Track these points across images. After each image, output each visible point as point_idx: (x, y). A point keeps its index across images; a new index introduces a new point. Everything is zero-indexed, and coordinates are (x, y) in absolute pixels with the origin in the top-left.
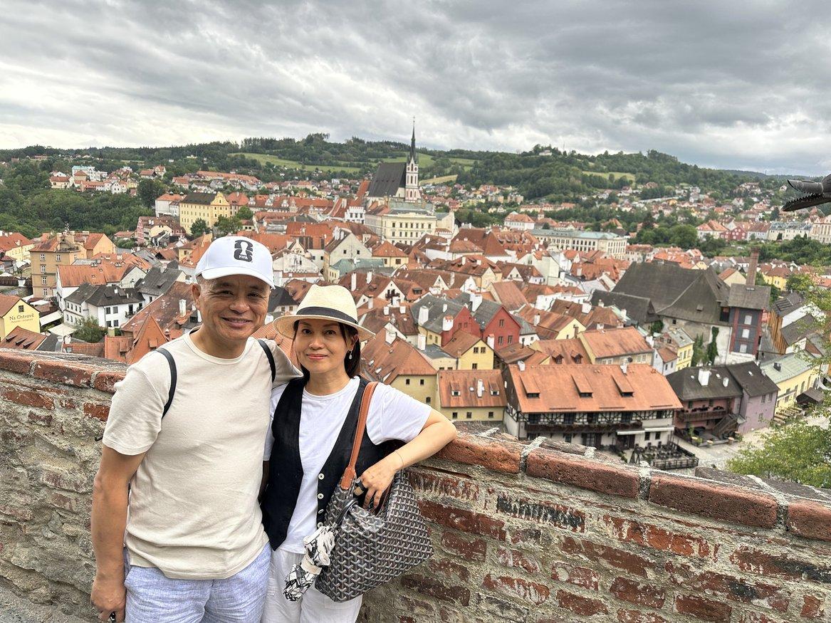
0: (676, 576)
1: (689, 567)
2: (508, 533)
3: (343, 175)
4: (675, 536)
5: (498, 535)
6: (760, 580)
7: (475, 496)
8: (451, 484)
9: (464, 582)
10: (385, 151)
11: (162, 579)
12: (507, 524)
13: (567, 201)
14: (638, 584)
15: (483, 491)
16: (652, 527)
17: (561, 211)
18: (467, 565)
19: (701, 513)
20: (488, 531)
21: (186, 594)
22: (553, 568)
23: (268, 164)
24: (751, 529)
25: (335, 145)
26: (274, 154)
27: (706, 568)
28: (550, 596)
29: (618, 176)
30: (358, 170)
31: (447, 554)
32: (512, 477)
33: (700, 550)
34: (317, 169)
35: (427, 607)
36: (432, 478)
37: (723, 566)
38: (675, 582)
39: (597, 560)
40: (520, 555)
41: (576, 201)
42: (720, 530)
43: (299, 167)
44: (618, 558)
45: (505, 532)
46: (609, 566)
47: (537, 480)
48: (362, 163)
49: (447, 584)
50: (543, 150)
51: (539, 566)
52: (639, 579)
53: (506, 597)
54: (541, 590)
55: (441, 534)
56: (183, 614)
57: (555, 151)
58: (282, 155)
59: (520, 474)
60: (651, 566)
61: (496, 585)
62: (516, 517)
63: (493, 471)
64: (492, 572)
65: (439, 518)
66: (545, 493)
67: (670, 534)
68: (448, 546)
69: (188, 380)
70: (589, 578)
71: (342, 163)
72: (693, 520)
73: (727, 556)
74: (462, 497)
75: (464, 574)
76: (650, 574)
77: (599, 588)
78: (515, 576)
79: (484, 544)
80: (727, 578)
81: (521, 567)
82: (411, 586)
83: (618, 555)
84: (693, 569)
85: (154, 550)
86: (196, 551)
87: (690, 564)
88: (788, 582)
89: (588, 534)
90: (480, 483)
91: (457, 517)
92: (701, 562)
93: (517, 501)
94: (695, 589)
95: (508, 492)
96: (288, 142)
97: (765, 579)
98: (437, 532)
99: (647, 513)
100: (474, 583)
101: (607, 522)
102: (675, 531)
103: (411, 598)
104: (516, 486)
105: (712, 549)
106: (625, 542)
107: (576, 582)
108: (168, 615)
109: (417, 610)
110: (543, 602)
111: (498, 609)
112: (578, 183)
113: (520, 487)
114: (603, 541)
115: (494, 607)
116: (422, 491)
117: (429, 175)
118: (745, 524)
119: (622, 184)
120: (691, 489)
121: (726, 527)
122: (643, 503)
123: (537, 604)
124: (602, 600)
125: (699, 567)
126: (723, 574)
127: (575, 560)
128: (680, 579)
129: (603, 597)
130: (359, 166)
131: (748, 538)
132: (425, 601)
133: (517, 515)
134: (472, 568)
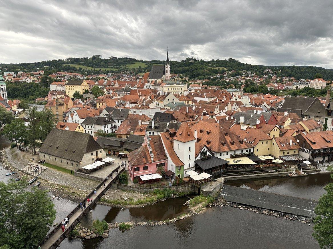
3: (112, 72)
10: (126, 61)
13: (205, 79)
17: (204, 82)
23: (80, 68)
25: (105, 60)
26: (81, 64)
29: (221, 69)
30: (117, 69)
34: (100, 70)
41: (209, 78)
43: (93, 69)
48: (118, 67)
50: (190, 59)
57: (195, 60)
58: (84, 65)
71: (110, 67)
96: (85, 58)
112: (208, 71)
117: (146, 71)
119: (223, 72)
130: (117, 68)
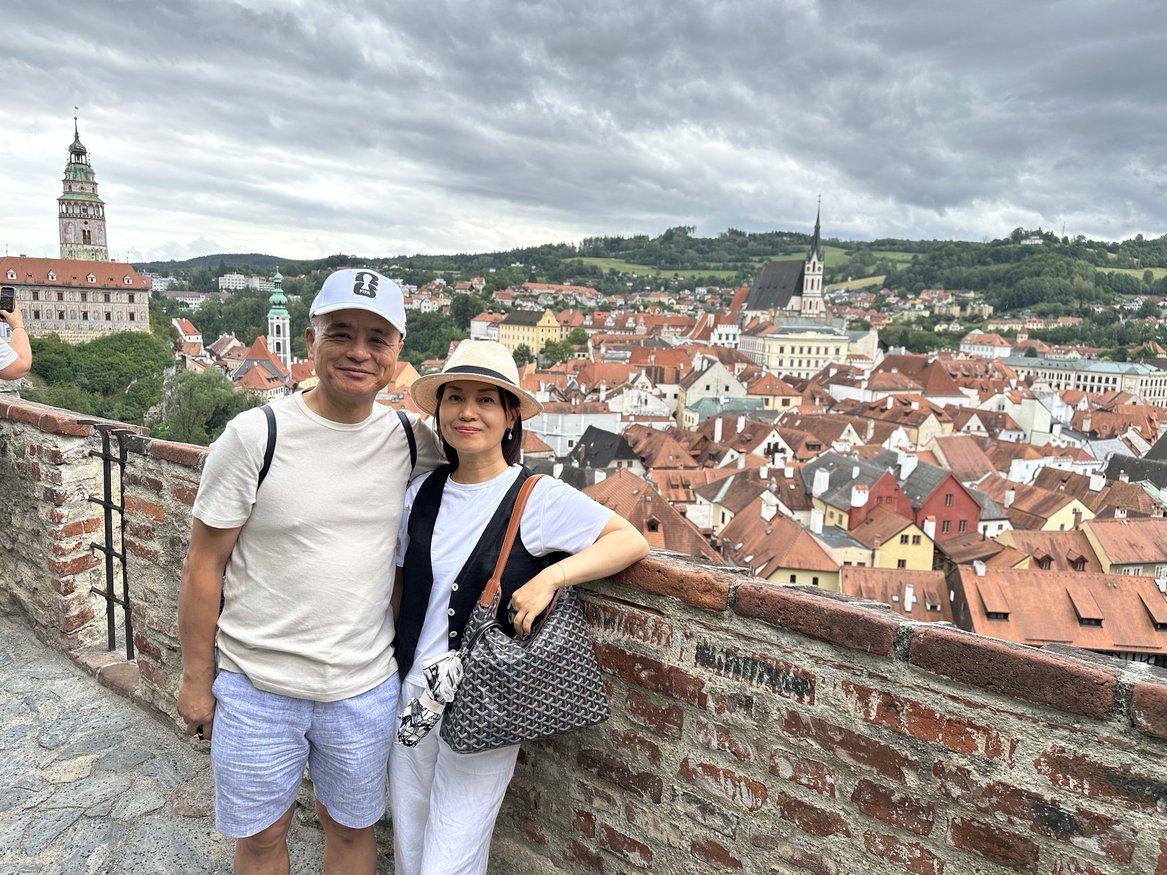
0: (949, 785)
1: (969, 772)
2: (710, 697)
3: (713, 282)
4: (949, 720)
5: (697, 700)
6: (1085, 804)
7: (668, 641)
8: (638, 622)
9: (654, 768)
10: (774, 245)
11: (250, 690)
12: (708, 684)
13: (1068, 313)
14: (892, 792)
15: (679, 634)
16: (914, 705)
17: (1057, 330)
18: (658, 743)
19: (988, 686)
20: (684, 693)
21: (279, 715)
22: (772, 757)
23: (612, 271)
24: (1071, 719)
25: (704, 241)
26: (621, 257)
27: (997, 777)
28: (768, 800)
30: (734, 274)
31: (633, 724)
32: (716, 616)
33: (987, 747)
34: (677, 275)
35: (609, 799)
36: (615, 613)
37: (1024, 775)
38: (948, 795)
39: (832, 749)
40: (727, 732)
41: (1085, 313)
42: (1020, 717)
43: (652, 274)
44: (862, 749)
45: (706, 696)
46: (849, 761)
47: (749, 622)
48: (739, 264)
49: (633, 767)
50: (1027, 236)
51: (752, 751)
52: (893, 784)
53: (710, 795)
54: (756, 789)
55: (626, 694)
57: (1049, 238)
58: (630, 259)
59: (726, 612)
60: (912, 765)
61: (696, 775)
62: (721, 675)
63: (692, 606)
64: (691, 756)
65: (621, 670)
66: (760, 641)
67: (942, 717)
68: (634, 712)
69: (291, 443)
70: (822, 777)
71: (713, 265)
72: (977, 697)
73: (1030, 760)
74: (652, 642)
75: (655, 755)
76: (911, 779)
77: (837, 793)
78: (721, 765)
79: (680, 712)
80: (1030, 795)
81: (729, 751)
82: (589, 766)
83: (863, 744)
84: (976, 776)
85: (243, 651)
87: (970, 768)
88: (1132, 812)
89: (819, 708)
90: (675, 623)
91: (644, 669)
92: (989, 766)
93: (722, 650)
94: (979, 808)
95: (711, 638)
97: (1092, 804)
98: (620, 689)
99: (909, 683)
100: (668, 770)
101: (848, 692)
102: (950, 712)
103: (590, 785)
104: (721, 629)
105: (1006, 746)
106: (873, 724)
107: (804, 781)
108: (255, 736)
109: (597, 803)
110: (759, 808)
111: (698, 812)
112: (1089, 285)
113: (727, 630)
114: (840, 721)
115: (693, 808)
116: (601, 630)
117: (840, 277)
118: (1059, 708)
120: (974, 647)
121: (1028, 712)
122: (901, 665)
123: (751, 810)
124: (842, 813)
125: (984, 773)
126: (1024, 788)
127: (801, 747)
128: (956, 792)
129: (843, 809)
130: (735, 269)
131: (1066, 733)
132: (606, 790)
133: (722, 672)
134: (666, 747)
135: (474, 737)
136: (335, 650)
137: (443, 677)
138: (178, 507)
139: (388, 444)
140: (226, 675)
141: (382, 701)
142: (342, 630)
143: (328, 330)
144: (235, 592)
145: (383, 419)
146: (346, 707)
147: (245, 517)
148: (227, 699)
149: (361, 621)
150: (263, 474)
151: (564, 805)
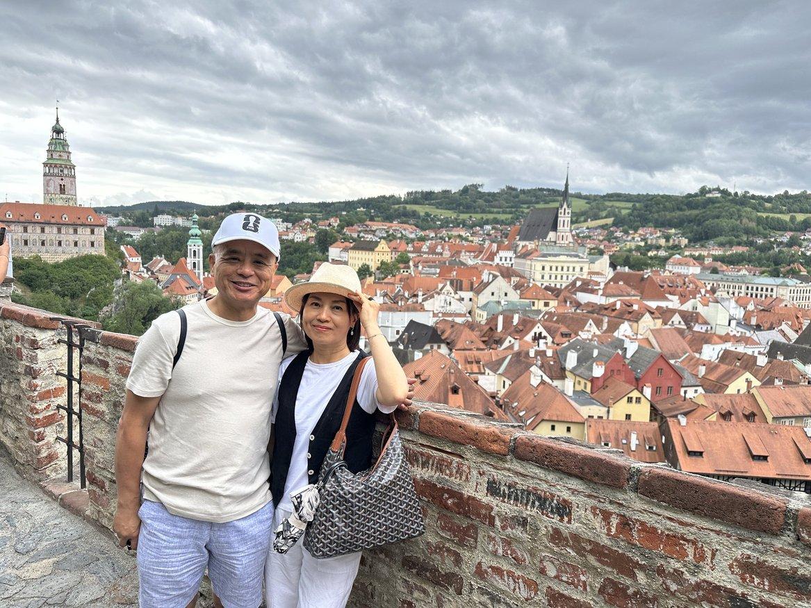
0: (669, 582)
1: (682, 573)
2: (497, 518)
3: (496, 221)
4: (668, 535)
5: (488, 520)
6: (766, 597)
7: (467, 478)
8: (445, 464)
9: (457, 569)
10: (539, 196)
11: (166, 515)
12: (496, 509)
13: (739, 244)
14: (628, 588)
15: (475, 472)
16: (643, 524)
17: (731, 255)
18: (461, 551)
19: (695, 510)
20: (478, 515)
21: (186, 532)
22: (541, 561)
23: (427, 215)
24: (754, 534)
25: (489, 194)
26: (432, 204)
27: (702, 577)
28: (539, 593)
29: (800, 217)
30: (510, 216)
31: (442, 537)
32: (501, 460)
33: (695, 554)
34: (471, 217)
35: (425, 592)
36: (429, 457)
37: (721, 575)
38: (668, 589)
39: (584, 556)
40: (509, 544)
41: (750, 244)
42: (718, 533)
43: (454, 216)
44: (606, 556)
45: (494, 517)
46: (597, 564)
47: (524, 463)
48: (513, 210)
49: (442, 569)
50: (710, 191)
51: (527, 557)
52: (629, 582)
53: (497, 589)
54: (531, 585)
55: (437, 516)
56: (184, 550)
57: (725, 193)
58: (439, 205)
59: (509, 457)
60: (642, 568)
61: (487, 574)
62: (505, 502)
63: (484, 452)
64: (484, 560)
65: (434, 498)
66: (533, 478)
67: (662, 533)
68: (443, 529)
69: (197, 336)
70: (577, 576)
71: (495, 210)
72: (687, 519)
73: (726, 564)
74: (456, 478)
75: (458, 560)
76: (641, 577)
77: (588, 588)
78: (505, 567)
79: (476, 528)
80: (726, 590)
81: (510, 557)
82: (410, 568)
83: (606, 552)
84: (687, 576)
85: (161, 486)
86: (195, 492)
87: (683, 570)
88: (800, 603)
89: (575, 526)
90: (472, 465)
91: (449, 498)
92: (696, 569)
93: (505, 484)
94: (690, 599)
95: (499, 475)
96: (446, 192)
97: (771, 596)
98: (433, 512)
99: (637, 507)
100: (467, 571)
101: (595, 514)
102: (668, 529)
103: (411, 581)
104: (505, 469)
105: (709, 554)
106: (613, 538)
107: (564, 579)
108: (169, 548)
109: (416, 594)
110: (532, 598)
111: (488, 601)
112: (753, 225)
113: (509, 470)
114: (589, 535)
115: (485, 598)
116: (420, 469)
117: (582, 219)
118: (746, 527)
120: (684, 482)
121: (724, 529)
122: (633, 495)
123: (527, 600)
124: (592, 602)
125: (693, 574)
126: (722, 585)
127: (562, 554)
128: (674, 587)
129: (593, 600)
130: (511, 213)
131: (751, 545)
132: (423, 585)
133: (506, 500)
134: (465, 554)
135: (327, 546)
136: (227, 485)
137: (305, 504)
138: (119, 380)
139: (267, 336)
140: (148, 503)
141: (260, 522)
142: (232, 471)
143: (224, 255)
144: (157, 443)
145: (264, 318)
146: (234, 527)
147: (163, 389)
148: (149, 521)
149: (245, 464)
150: (176, 358)
151: (392, 595)
